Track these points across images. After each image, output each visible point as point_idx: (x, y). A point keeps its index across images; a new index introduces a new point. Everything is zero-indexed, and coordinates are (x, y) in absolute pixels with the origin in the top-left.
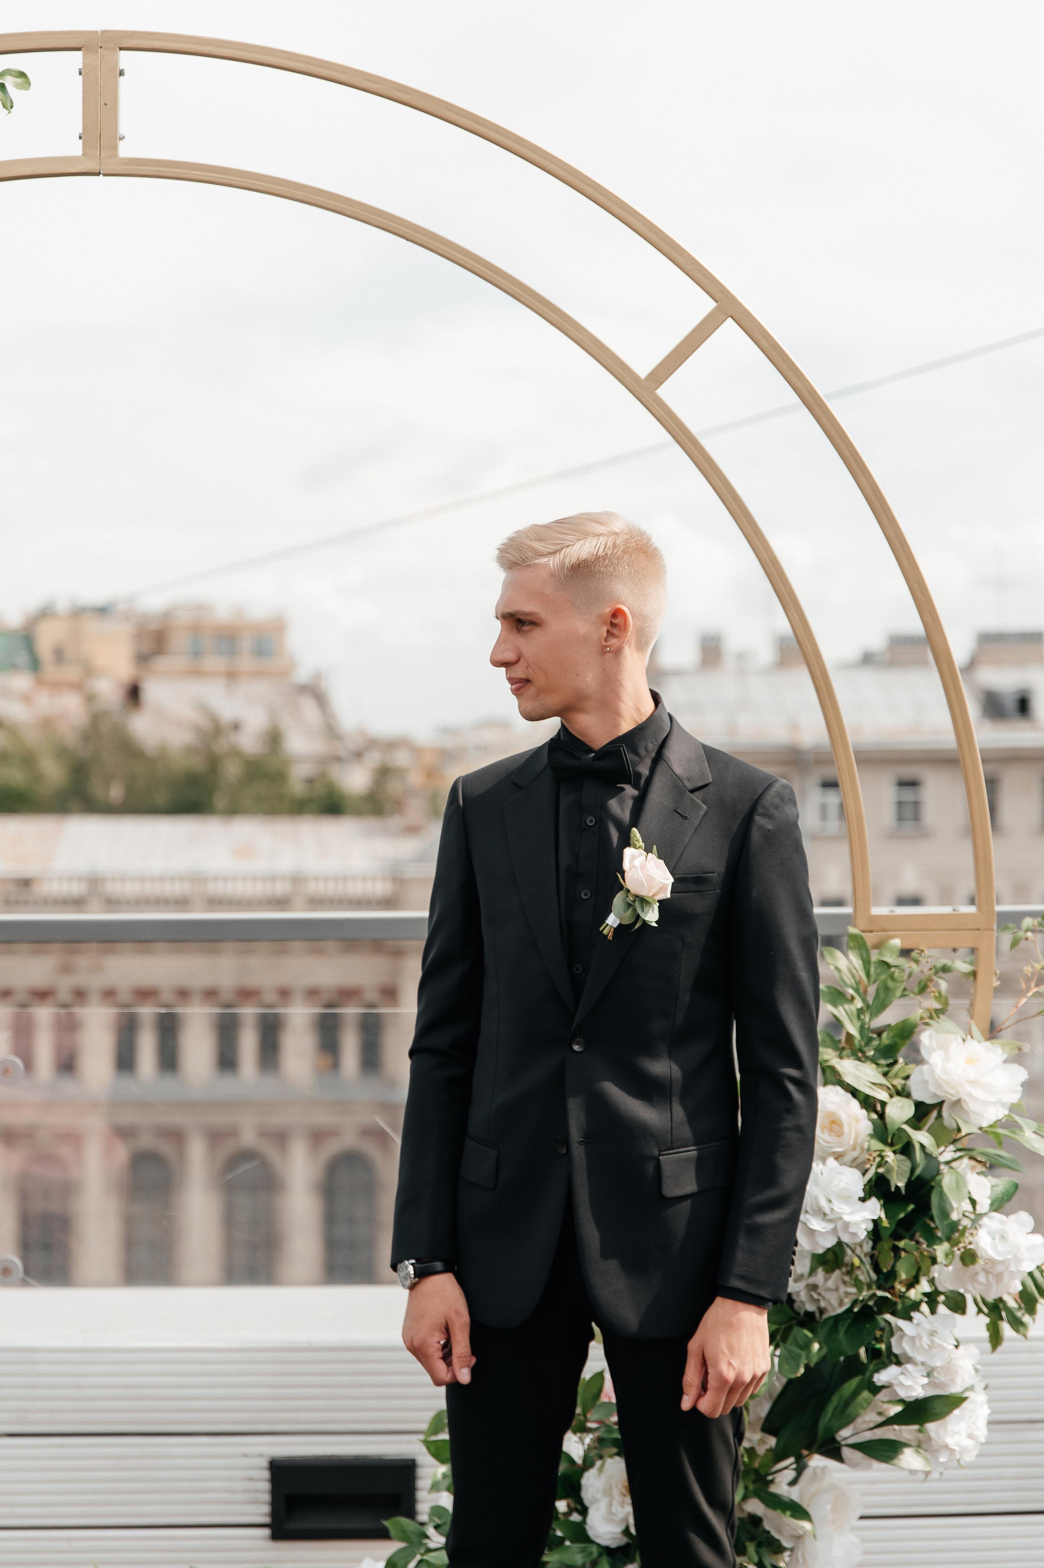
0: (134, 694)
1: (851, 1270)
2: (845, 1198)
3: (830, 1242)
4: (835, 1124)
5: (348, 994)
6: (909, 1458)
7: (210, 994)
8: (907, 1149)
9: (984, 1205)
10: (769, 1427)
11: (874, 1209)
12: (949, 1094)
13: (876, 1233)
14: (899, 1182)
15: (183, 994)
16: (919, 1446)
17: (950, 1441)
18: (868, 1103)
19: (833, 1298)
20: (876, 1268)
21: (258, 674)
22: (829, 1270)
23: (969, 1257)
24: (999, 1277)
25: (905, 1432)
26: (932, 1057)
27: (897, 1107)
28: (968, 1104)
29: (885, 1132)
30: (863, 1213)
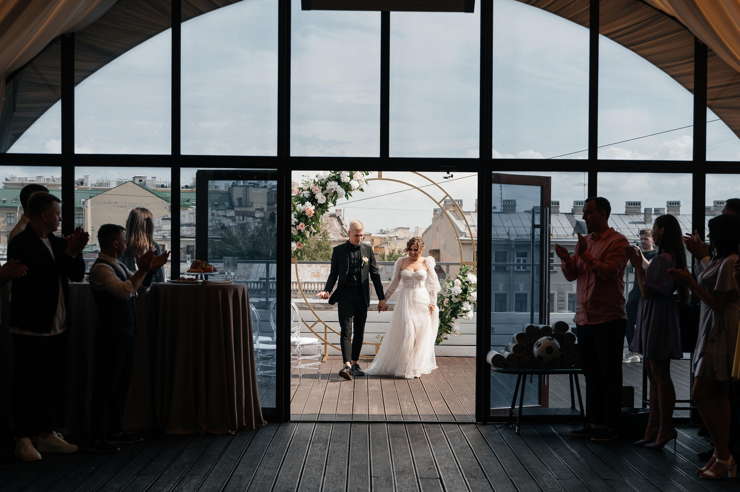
1: (459, 297)
2: (458, 290)
3: (457, 294)
4: (457, 283)
6: (464, 317)
8: (465, 285)
9: (472, 291)
10: (450, 315)
13: (461, 294)
14: (464, 288)
17: (469, 316)
18: (461, 280)
20: (461, 297)
22: (457, 297)
23: (471, 296)
24: (473, 298)
25: (463, 314)
26: (468, 276)
27: (464, 281)
28: (471, 281)
29: (463, 284)
30: (460, 291)
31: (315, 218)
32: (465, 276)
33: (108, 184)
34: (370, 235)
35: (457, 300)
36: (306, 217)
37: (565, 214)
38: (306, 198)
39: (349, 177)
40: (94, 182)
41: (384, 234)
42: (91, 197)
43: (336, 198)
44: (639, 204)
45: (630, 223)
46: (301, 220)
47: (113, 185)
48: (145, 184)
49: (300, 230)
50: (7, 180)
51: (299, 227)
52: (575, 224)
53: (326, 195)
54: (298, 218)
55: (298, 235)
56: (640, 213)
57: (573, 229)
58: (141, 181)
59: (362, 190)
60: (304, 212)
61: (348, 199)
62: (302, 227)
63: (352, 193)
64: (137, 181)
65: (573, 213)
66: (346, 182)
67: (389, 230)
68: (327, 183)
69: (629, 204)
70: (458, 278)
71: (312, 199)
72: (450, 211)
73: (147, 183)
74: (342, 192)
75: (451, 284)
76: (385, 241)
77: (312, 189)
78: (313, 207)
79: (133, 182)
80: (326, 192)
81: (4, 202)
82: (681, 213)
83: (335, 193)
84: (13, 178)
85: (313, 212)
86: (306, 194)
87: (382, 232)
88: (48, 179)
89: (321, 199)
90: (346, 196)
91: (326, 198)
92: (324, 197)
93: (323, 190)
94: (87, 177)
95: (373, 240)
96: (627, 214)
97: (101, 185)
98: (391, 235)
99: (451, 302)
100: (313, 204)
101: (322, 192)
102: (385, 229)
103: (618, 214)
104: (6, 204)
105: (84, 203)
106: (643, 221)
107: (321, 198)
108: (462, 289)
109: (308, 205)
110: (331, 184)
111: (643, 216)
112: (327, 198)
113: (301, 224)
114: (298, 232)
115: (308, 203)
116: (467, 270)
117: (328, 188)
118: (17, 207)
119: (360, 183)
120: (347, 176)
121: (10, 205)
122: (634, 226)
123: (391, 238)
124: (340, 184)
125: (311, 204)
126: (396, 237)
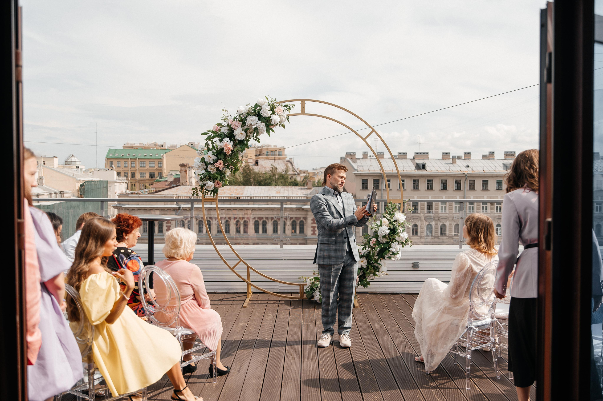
0: (257, 163)
1: (386, 238)
2: (386, 230)
3: (384, 234)
4: (385, 222)
5: (297, 218)
6: (392, 258)
7: (272, 218)
8: (393, 225)
9: (401, 231)
10: (377, 255)
11: (389, 231)
12: (398, 219)
13: (389, 234)
14: (392, 228)
15: (267, 218)
16: (394, 257)
17: (397, 257)
18: (388, 219)
19: (384, 241)
20: (389, 238)
21: (279, 159)
22: (384, 238)
23: (399, 236)
24: (403, 238)
25: (392, 256)
26: (396, 215)
27: (392, 220)
28: (400, 220)
29: (391, 223)
30: (388, 232)
31: (234, 154)
32: (392, 214)
33: (175, 146)
34: (307, 171)
35: (385, 241)
36: (225, 155)
37: (410, 159)
38: (225, 134)
39: (269, 111)
40: (169, 145)
41: (315, 170)
42: (166, 153)
43: (257, 134)
44: (449, 153)
45: (445, 164)
46: (220, 157)
47: (178, 146)
48: (194, 146)
49: (219, 168)
50: (124, 145)
51: (217, 165)
52: (415, 164)
53: (246, 131)
54: (217, 156)
55: (216, 173)
56: (450, 158)
57: (415, 167)
58: (192, 145)
59: (283, 126)
60: (222, 149)
61: (269, 135)
62: (220, 164)
63: (274, 129)
64: (190, 145)
65: (414, 159)
66: (267, 116)
67: (317, 168)
68: (247, 118)
69: (444, 154)
70: (384, 217)
71: (231, 136)
72: (349, 158)
73: (195, 145)
74: (262, 128)
75: (378, 223)
76: (314, 174)
77: (231, 125)
78: (232, 143)
79: (188, 146)
80: (246, 127)
81: (123, 156)
82: (471, 158)
83: (256, 129)
84: (128, 144)
85: (232, 149)
86: (225, 130)
87: (314, 169)
88: (145, 144)
89: (241, 135)
90: (268, 131)
91: (245, 134)
92: (243, 132)
93: (242, 126)
94: (165, 143)
95: (309, 174)
96: (443, 159)
97: (172, 147)
98: (318, 171)
99: (378, 243)
100: (231, 140)
101: (242, 127)
102: (315, 168)
103: (438, 159)
104: (124, 157)
105: (162, 156)
106: (451, 162)
107: (240, 133)
108: (390, 229)
109: (226, 142)
110: (251, 118)
111: (451, 160)
112: (247, 134)
113: (220, 161)
114: (216, 170)
115: (226, 140)
116: (393, 209)
117: (248, 123)
118: (129, 158)
119: (281, 118)
120: (268, 110)
121: (126, 157)
122: (447, 165)
123: (318, 172)
124: (261, 119)
125: (230, 139)
126: (321, 172)
